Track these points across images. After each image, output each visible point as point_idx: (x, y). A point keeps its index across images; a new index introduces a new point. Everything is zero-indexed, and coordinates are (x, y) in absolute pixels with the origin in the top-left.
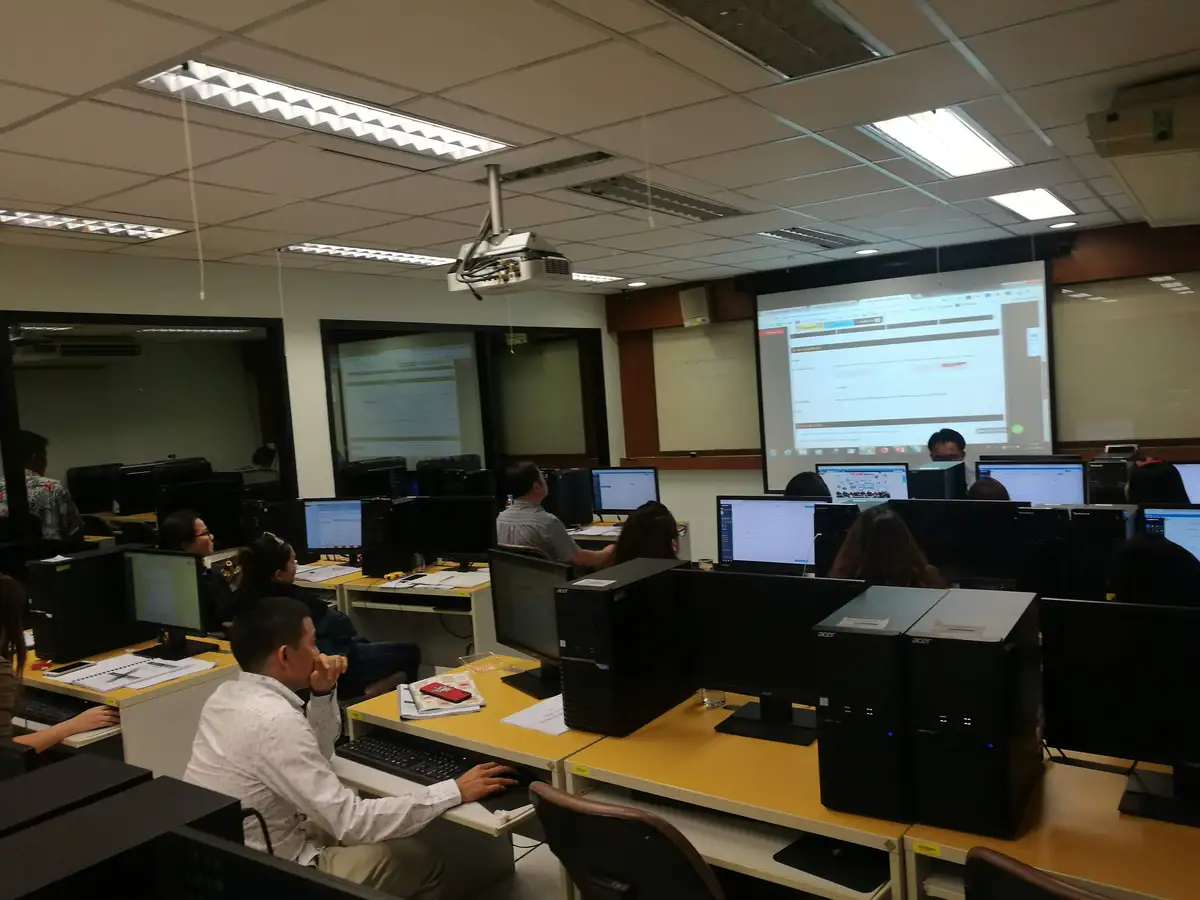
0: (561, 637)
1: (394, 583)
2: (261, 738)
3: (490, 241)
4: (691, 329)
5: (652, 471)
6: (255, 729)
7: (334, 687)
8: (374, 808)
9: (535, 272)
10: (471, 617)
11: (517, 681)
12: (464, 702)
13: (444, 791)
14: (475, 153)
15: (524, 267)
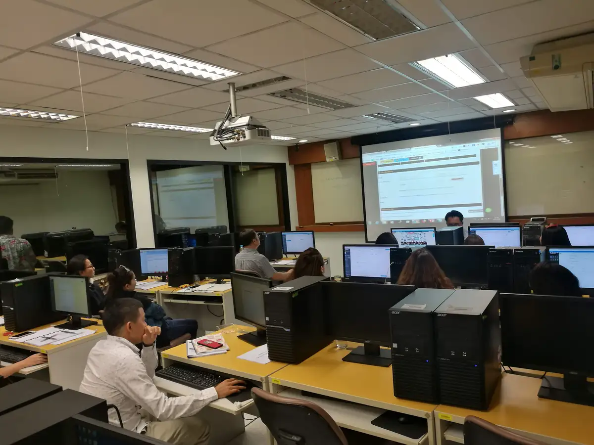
0: (266, 316)
1: (184, 290)
2: (118, 368)
3: (230, 120)
4: (329, 163)
5: (312, 232)
6: (114, 364)
7: (154, 342)
8: (175, 401)
9: (252, 135)
10: (222, 306)
11: (246, 338)
12: (219, 349)
13: (210, 393)
14: (222, 77)
15: (247, 133)
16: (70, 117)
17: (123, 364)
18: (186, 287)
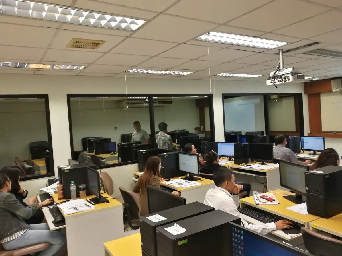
1: (243, 166)
2: (223, 204)
3: (279, 71)
4: (335, 92)
5: (323, 138)
6: (221, 201)
8: (252, 227)
9: (294, 79)
10: (266, 178)
11: (287, 197)
12: (273, 202)
13: (271, 226)
14: (277, 46)
15: (291, 78)
16: (189, 73)
17: (225, 202)
18: (244, 165)
